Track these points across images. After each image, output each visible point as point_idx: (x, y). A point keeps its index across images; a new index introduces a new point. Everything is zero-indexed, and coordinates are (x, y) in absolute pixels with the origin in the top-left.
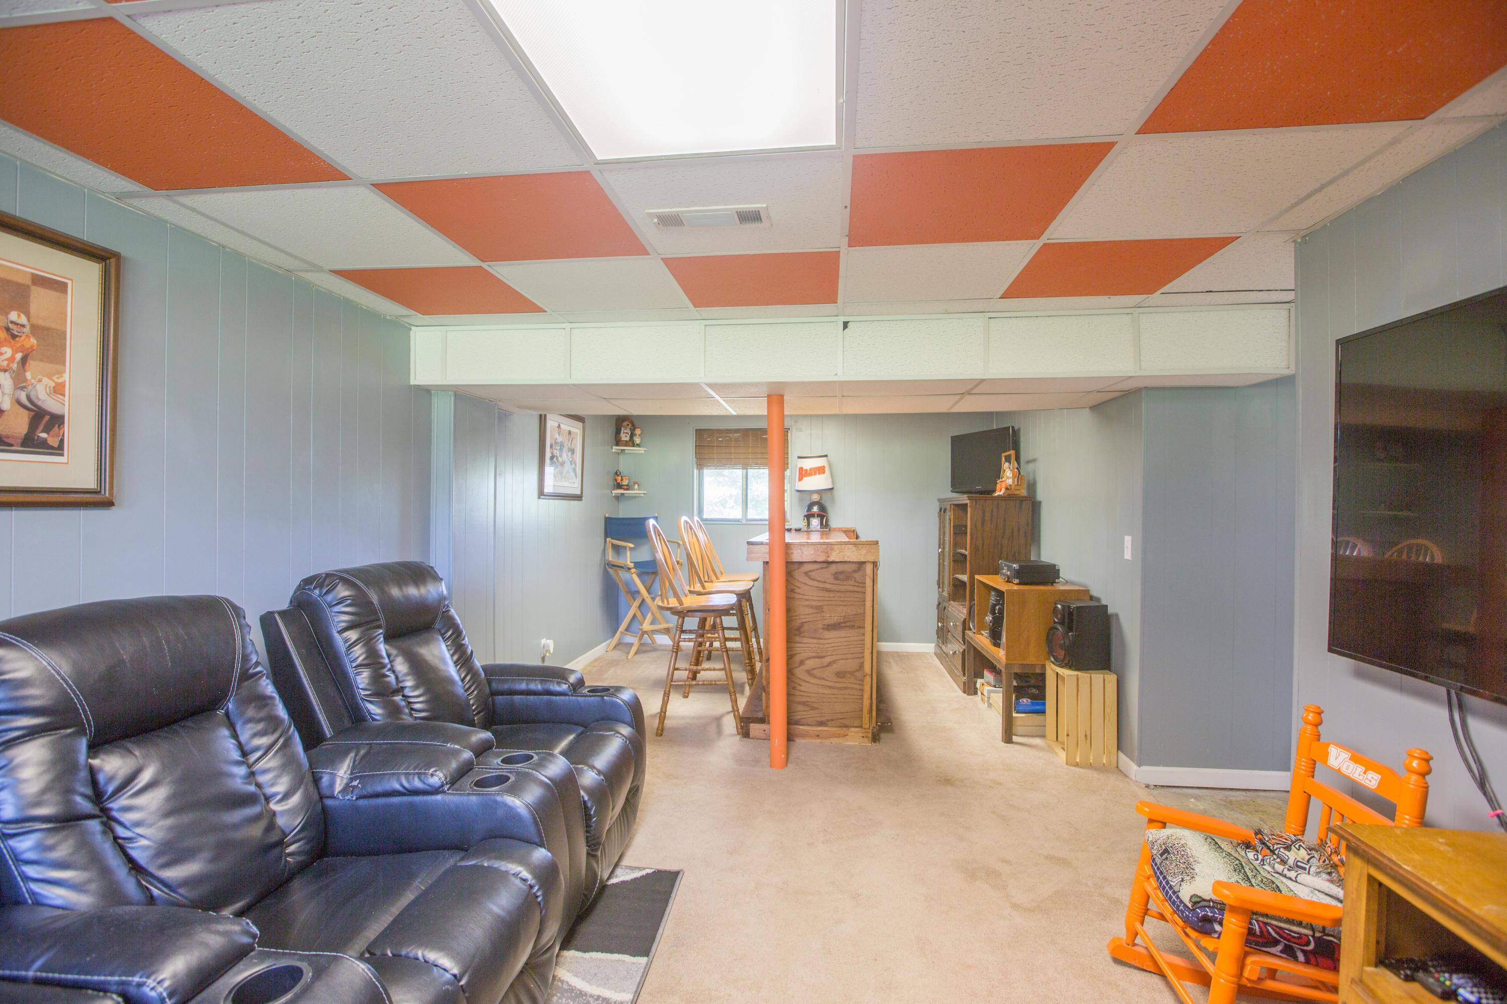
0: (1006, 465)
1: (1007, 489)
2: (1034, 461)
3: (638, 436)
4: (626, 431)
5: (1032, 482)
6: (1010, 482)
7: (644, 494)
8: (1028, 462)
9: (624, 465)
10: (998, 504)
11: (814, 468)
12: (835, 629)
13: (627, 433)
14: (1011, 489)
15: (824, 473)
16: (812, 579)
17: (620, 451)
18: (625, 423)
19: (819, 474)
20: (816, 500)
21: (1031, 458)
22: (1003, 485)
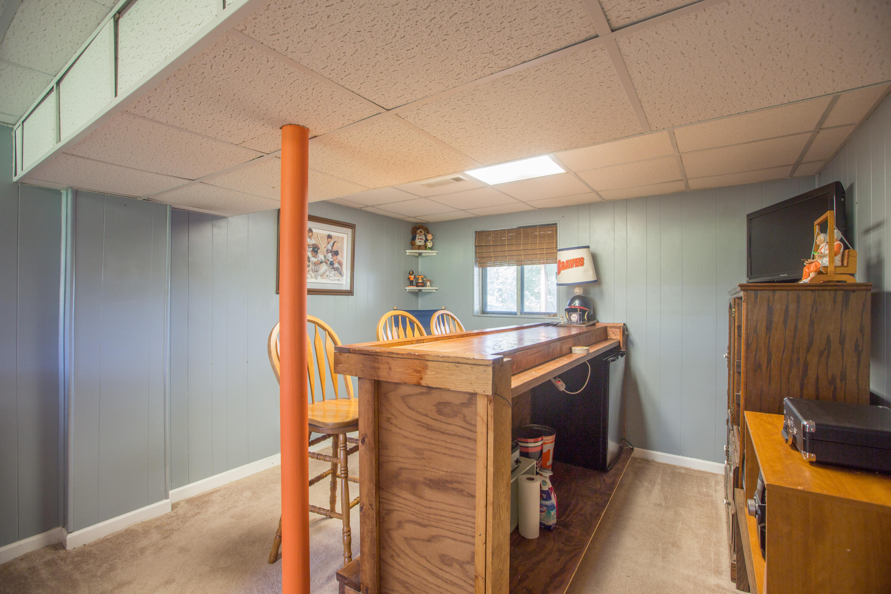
0: (820, 239)
1: (820, 273)
2: (878, 225)
3: (430, 241)
4: (420, 237)
5: (874, 260)
6: (825, 261)
7: (436, 290)
8: (867, 231)
9: (422, 267)
10: (798, 297)
11: (571, 260)
12: (439, 489)
13: (422, 239)
14: (827, 274)
15: (582, 264)
16: (409, 408)
17: (418, 255)
18: (419, 231)
19: (577, 266)
20: (578, 294)
21: (872, 222)
22: (813, 267)
